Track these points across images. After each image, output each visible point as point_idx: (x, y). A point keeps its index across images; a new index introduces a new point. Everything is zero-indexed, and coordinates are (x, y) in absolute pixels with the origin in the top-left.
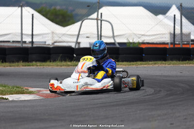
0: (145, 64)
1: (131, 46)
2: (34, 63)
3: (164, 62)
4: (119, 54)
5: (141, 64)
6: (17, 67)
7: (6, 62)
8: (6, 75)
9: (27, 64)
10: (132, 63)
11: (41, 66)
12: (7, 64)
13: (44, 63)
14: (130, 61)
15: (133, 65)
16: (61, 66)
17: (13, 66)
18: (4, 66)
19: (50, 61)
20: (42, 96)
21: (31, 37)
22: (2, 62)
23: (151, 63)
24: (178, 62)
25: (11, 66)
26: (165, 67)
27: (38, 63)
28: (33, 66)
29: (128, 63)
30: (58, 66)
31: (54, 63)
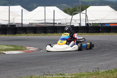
0: (98, 34)
1: (94, 25)
2: (48, 34)
3: (107, 33)
4: (89, 29)
5: (96, 34)
6: (39, 36)
7: (36, 33)
8: (26, 40)
9: (45, 34)
10: (92, 34)
11: (50, 35)
12: (37, 34)
13: (52, 34)
14: (94, 33)
15: (92, 35)
16: (59, 35)
17: (38, 35)
18: (34, 36)
19: (56, 33)
20: (25, 52)
21: (53, 21)
22: (34, 33)
23: (100, 34)
24: (114, 33)
25: (37, 36)
26: (105, 36)
27: (50, 34)
28: (47, 35)
29: (91, 34)
30: (58, 35)
31: (57, 34)
